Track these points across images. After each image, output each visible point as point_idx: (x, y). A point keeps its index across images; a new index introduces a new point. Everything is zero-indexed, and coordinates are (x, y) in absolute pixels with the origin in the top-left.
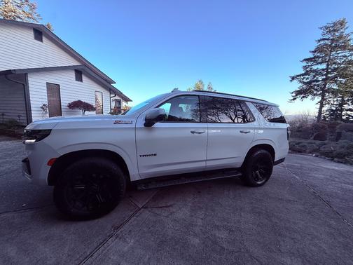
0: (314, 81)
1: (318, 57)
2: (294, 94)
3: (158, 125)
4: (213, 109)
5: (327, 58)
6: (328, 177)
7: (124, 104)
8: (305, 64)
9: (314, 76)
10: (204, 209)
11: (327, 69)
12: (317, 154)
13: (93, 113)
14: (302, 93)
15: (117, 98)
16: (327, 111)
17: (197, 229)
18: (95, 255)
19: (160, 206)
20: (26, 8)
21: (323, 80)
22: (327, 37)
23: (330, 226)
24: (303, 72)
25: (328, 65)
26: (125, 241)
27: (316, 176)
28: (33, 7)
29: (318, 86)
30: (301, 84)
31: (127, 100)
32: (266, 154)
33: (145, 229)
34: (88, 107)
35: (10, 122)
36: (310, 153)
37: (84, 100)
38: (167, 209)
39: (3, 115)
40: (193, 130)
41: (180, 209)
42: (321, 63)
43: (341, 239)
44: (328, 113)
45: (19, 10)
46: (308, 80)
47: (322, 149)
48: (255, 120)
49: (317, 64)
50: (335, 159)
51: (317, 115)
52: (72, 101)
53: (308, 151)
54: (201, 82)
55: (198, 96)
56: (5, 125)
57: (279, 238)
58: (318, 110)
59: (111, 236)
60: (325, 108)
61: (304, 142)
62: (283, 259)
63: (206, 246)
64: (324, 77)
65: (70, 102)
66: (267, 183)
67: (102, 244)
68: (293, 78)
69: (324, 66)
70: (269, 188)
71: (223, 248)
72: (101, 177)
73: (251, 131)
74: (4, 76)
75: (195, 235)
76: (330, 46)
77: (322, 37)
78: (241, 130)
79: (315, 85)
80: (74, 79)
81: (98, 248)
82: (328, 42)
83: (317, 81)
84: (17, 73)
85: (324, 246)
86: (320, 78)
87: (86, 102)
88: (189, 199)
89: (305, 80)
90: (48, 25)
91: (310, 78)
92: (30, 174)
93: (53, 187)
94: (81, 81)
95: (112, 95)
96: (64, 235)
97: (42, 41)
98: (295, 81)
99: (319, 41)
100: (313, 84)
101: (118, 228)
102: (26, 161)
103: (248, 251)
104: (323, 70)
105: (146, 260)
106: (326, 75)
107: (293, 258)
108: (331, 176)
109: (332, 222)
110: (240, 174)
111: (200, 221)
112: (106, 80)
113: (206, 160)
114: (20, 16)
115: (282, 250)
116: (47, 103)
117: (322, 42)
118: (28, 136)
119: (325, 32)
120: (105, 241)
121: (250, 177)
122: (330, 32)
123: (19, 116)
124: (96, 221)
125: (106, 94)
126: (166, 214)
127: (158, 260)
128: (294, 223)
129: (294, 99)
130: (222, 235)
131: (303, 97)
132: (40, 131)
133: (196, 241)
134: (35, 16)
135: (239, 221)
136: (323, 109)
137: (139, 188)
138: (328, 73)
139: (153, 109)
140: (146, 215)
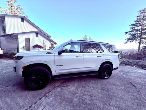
0: (136, 34)
1: (138, 24)
2: (127, 40)
3: (63, 54)
4: (89, 47)
5: (142, 24)
6: (138, 76)
7: (55, 45)
8: (131, 27)
9: (136, 32)
10: (82, 88)
11: (142, 29)
12: (136, 66)
13: (42, 49)
14: (130, 39)
15: (52, 43)
16: (143, 47)
17: (77, 95)
18: (37, 103)
19: (64, 86)
20: (19, 10)
21: (140, 33)
22: (141, 15)
23: (133, 96)
24: (131, 30)
25: (142, 27)
26: (49, 98)
27: (133, 75)
28: (21, 9)
29: (138, 36)
30: (130, 35)
31: (56, 44)
32: (109, 65)
33: (57, 94)
34: (40, 47)
35: (11, 53)
36: (133, 65)
37: (39, 44)
38: (67, 87)
39: (9, 50)
40: (77, 56)
41: (72, 87)
42: (139, 26)
43: (137, 101)
44: (143, 48)
45: (16, 11)
46: (133, 34)
47: (139, 64)
48: (104, 52)
49: (137, 27)
50: (144, 68)
51: (138, 49)
52: (34, 44)
53: (132, 64)
54: (86, 36)
55: (80, 42)
56: (10, 54)
57: (110, 100)
58: (138, 47)
59: (44, 96)
60: (142, 46)
61: (132, 61)
62: (110, 108)
63: (80, 102)
64: (141, 32)
65: (33, 45)
66: (110, 78)
67: (40, 99)
68: (126, 33)
69: (140, 27)
70: (111, 80)
71: (86, 103)
72: (42, 74)
73: (102, 56)
74: (10, 36)
75: (76, 97)
76: (143, 19)
77: (139, 15)
78: (98, 56)
79: (136, 36)
80: (35, 36)
81: (39, 100)
82: (142, 17)
83: (137, 34)
84: (14, 35)
85: (129, 104)
86: (139, 33)
87: (40, 45)
88: (76, 84)
89: (132, 34)
90: (27, 16)
91: (134, 32)
92: (16, 72)
93: (24, 77)
94: (38, 37)
95: (50, 42)
96: (27, 95)
97: (24, 22)
98: (127, 34)
99: (138, 17)
100: (135, 35)
101: (47, 93)
102: (15, 68)
103: (96, 104)
104: (140, 29)
105: (56, 106)
106: (141, 31)
107: (114, 108)
108: (139, 75)
109: (135, 94)
110: (98, 74)
111: (79, 92)
112: (48, 36)
113: (83, 68)
114: (17, 13)
115: (110, 104)
116: (25, 46)
117: (139, 17)
118: (16, 58)
119: (140, 13)
120: (42, 98)
121: (102, 75)
122: (142, 13)
123: (15, 51)
124: (39, 91)
125: (47, 42)
126: (66, 89)
127: (60, 106)
128: (118, 94)
129: (127, 42)
130: (87, 98)
131: (131, 41)
132: (20, 56)
133: (76, 99)
134: (22, 13)
135: (95, 93)
136: (140, 46)
137: (56, 78)
138: (142, 30)
139: (61, 48)
140: (58, 89)
